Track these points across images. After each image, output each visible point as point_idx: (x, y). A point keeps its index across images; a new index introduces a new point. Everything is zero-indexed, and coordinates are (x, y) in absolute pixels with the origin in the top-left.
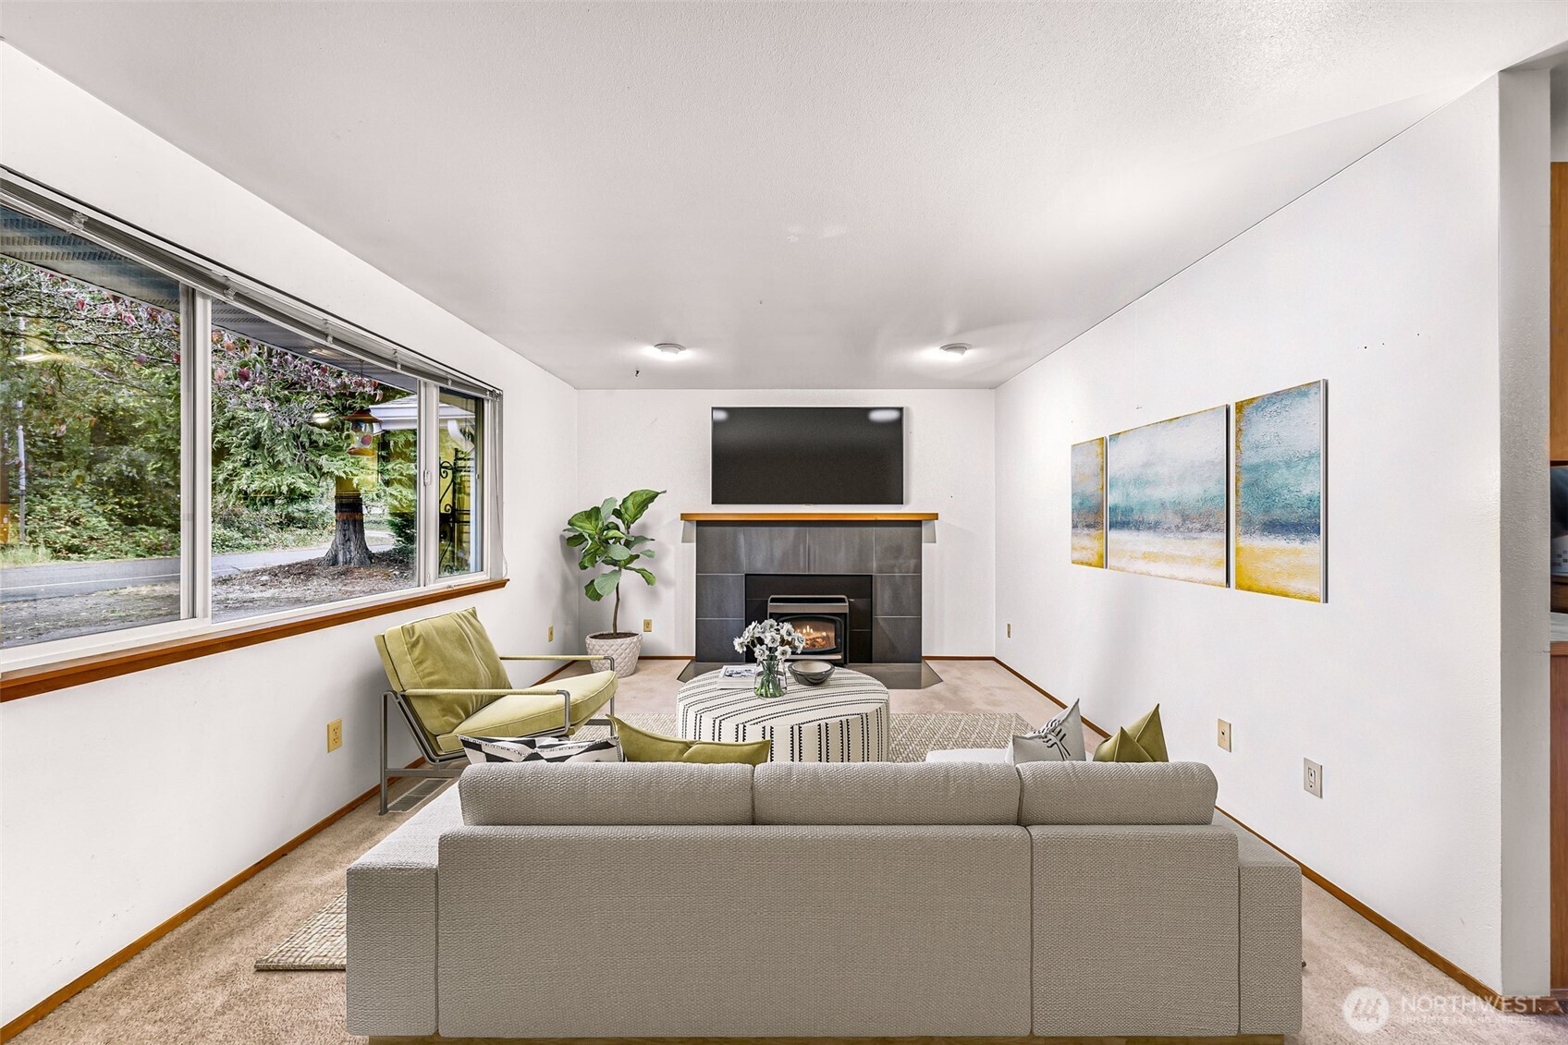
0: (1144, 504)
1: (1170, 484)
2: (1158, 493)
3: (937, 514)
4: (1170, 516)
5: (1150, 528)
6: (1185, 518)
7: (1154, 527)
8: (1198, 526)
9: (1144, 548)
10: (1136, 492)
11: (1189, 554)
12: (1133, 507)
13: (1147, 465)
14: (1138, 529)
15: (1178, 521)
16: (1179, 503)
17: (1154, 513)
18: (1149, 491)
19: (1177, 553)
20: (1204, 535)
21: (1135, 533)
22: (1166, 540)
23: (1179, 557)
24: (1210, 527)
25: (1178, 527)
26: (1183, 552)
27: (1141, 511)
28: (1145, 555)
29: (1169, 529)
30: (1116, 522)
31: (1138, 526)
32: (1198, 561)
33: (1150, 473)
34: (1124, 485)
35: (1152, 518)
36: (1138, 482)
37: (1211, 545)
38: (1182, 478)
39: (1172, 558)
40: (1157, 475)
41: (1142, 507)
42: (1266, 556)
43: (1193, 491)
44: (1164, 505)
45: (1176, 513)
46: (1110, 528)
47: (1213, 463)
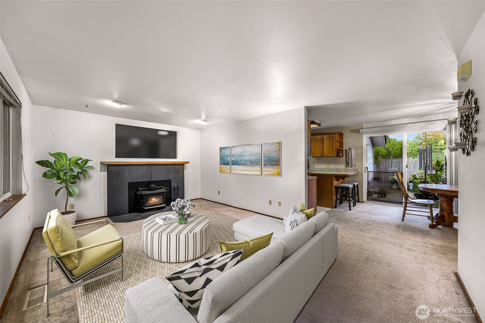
0: (241, 160)
1: (248, 157)
2: (245, 158)
3: (189, 162)
4: (248, 163)
5: (243, 165)
6: (252, 163)
7: (244, 165)
8: (255, 164)
10: (239, 158)
11: (253, 170)
12: (238, 161)
13: (241, 153)
14: (240, 165)
15: (250, 163)
16: (251, 160)
18: (242, 158)
20: (256, 166)
21: (239, 166)
23: (250, 170)
24: (257, 165)
25: (250, 165)
26: (251, 169)
27: (240, 162)
28: (241, 170)
29: (248, 165)
30: (233, 164)
31: (240, 164)
32: (255, 171)
33: (243, 154)
34: (236, 156)
35: (243, 163)
36: (240, 156)
37: (258, 168)
38: (251, 156)
39: (249, 170)
40: (245, 155)
41: (241, 161)
42: (224, 167)
43: (254, 158)
44: (246, 160)
45: (250, 162)
46: (232, 165)
47: (258, 153)
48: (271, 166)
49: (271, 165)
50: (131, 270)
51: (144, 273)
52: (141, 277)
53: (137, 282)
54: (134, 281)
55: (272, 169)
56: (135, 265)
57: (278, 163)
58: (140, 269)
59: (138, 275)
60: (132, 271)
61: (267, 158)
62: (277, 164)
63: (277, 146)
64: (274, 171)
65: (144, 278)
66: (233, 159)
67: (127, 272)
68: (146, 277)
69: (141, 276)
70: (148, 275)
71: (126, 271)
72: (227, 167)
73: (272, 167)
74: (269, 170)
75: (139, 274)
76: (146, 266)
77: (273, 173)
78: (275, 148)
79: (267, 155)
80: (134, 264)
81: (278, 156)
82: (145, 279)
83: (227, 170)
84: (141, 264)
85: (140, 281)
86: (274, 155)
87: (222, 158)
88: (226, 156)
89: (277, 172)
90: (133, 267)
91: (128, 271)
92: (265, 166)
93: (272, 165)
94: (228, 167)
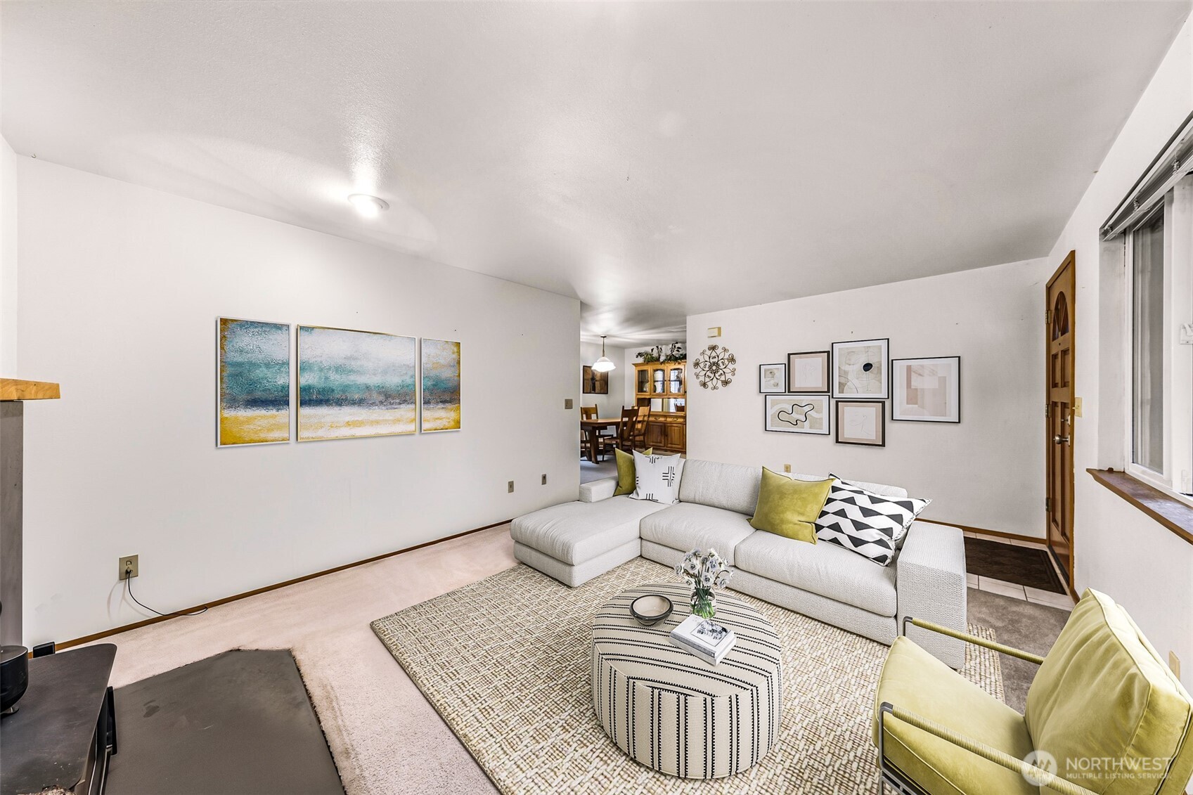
0: (347, 386)
1: (375, 374)
2: (362, 380)
4: (374, 395)
5: (354, 404)
6: (386, 398)
7: (360, 402)
8: (398, 401)
9: (348, 419)
10: (338, 377)
11: (391, 418)
12: (334, 388)
13: (351, 358)
14: (340, 405)
15: (382, 398)
16: (383, 387)
17: (358, 393)
18: (351, 377)
19: (381, 418)
20: (402, 406)
21: (337, 408)
22: (371, 411)
23: (383, 420)
24: (405, 401)
25: (381, 403)
26: (386, 418)
27: (344, 391)
28: (348, 424)
29: (373, 404)
30: (310, 400)
31: (339, 403)
32: (397, 421)
33: (354, 365)
34: (321, 370)
35: (356, 397)
36: (339, 369)
37: (406, 411)
38: (385, 372)
39: (377, 422)
40: (361, 366)
41: (345, 388)
42: (249, 420)
43: (393, 381)
44: (368, 388)
45: (380, 393)
46: (301, 405)
47: (408, 366)
48: (441, 405)
49: (441, 402)
50: (852, 709)
51: (837, 676)
52: (851, 674)
53: (868, 674)
54: (871, 681)
55: (442, 413)
56: (832, 710)
57: (456, 397)
58: (835, 692)
59: (853, 682)
60: (854, 703)
61: (432, 383)
62: (455, 399)
63: (453, 353)
64: (449, 419)
65: (849, 668)
66: (308, 379)
67: (865, 714)
68: (846, 665)
69: (850, 676)
70: (837, 667)
71: (864, 717)
72: (274, 417)
73: (443, 408)
74: (438, 415)
75: (848, 684)
76: (816, 685)
77: (444, 423)
78: (447, 356)
79: (432, 374)
80: (831, 714)
81: (456, 378)
82: (850, 665)
83: (270, 430)
84: (817, 699)
85: (861, 670)
86: (447, 374)
87: (235, 376)
88: (268, 365)
89: (454, 420)
90: (841, 712)
91: (861, 711)
92: (426, 406)
93: (444, 402)
94: (284, 416)
